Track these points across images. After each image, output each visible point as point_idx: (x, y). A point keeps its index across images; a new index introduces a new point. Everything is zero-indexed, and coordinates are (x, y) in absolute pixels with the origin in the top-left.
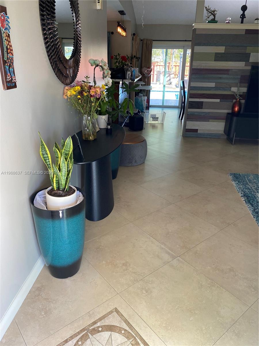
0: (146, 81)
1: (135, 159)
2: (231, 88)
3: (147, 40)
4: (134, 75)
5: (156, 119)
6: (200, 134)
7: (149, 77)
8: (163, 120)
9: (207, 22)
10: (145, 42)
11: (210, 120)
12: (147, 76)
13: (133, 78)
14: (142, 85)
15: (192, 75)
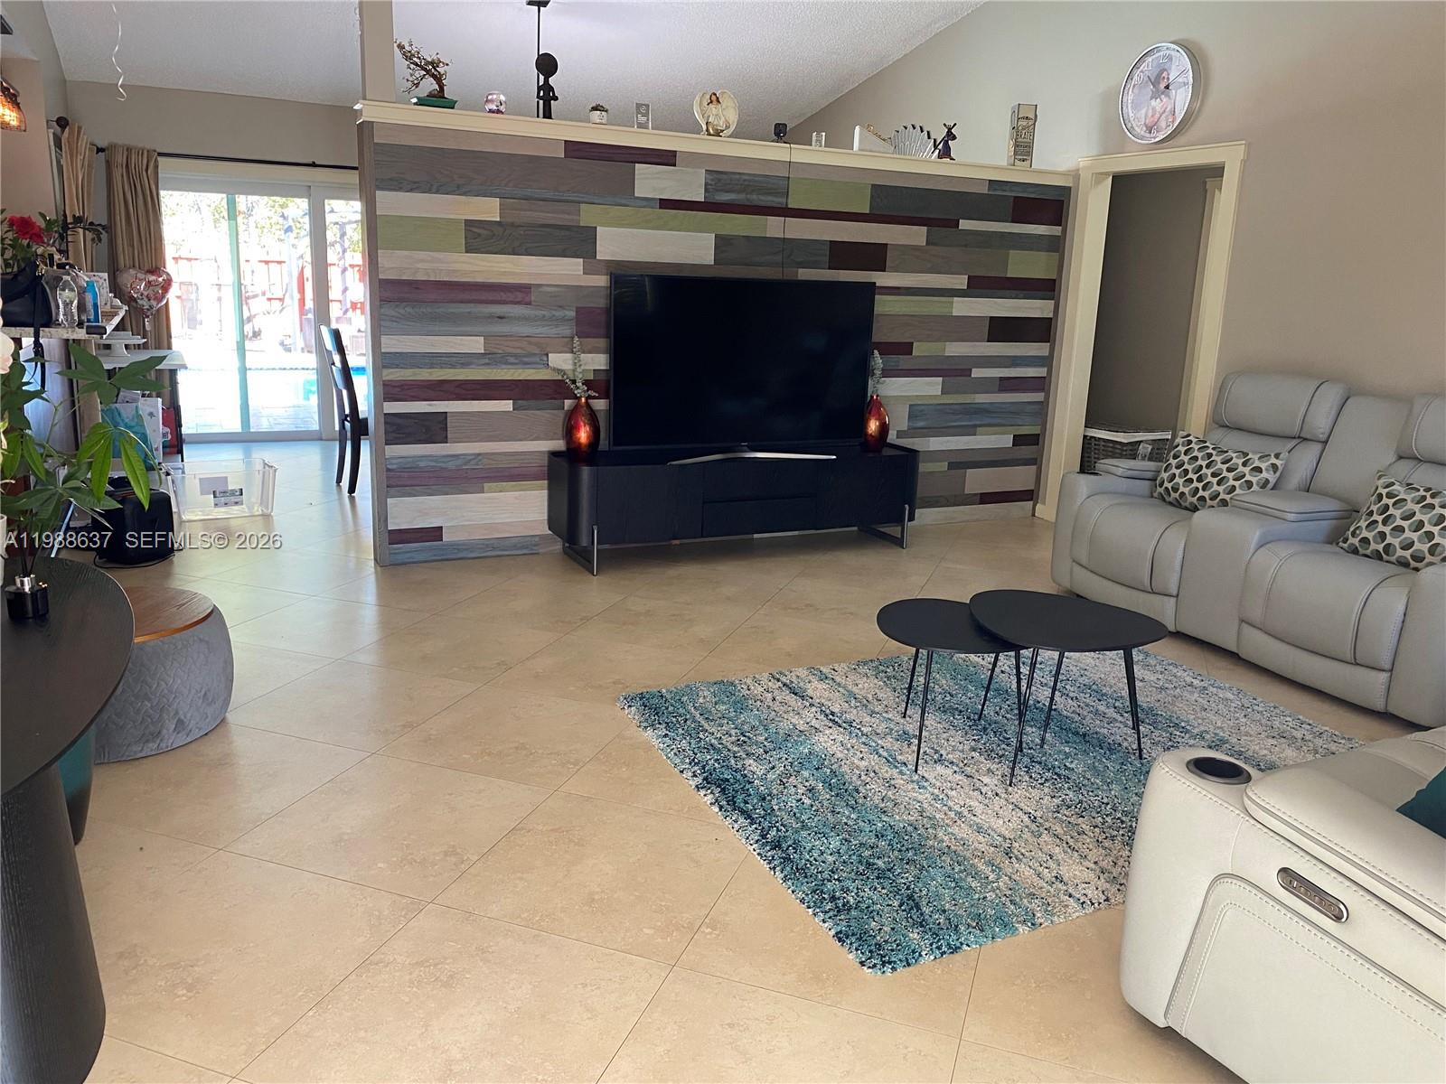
0: (148, 328)
1: (177, 713)
2: (547, 355)
3: (129, 150)
4: (96, 306)
5: (233, 499)
6: (456, 546)
7: (158, 310)
8: (266, 498)
9: (415, 100)
10: (120, 158)
11: (487, 486)
12: (151, 307)
13: (92, 317)
14: (127, 347)
15: (381, 307)
